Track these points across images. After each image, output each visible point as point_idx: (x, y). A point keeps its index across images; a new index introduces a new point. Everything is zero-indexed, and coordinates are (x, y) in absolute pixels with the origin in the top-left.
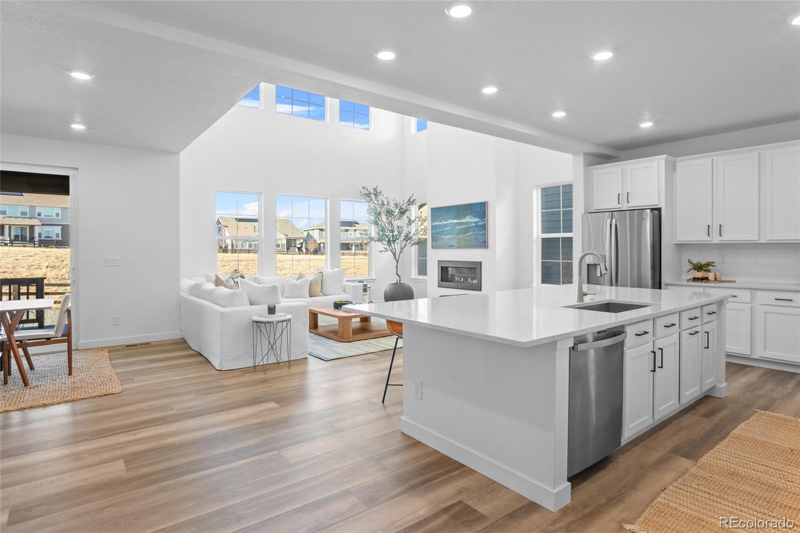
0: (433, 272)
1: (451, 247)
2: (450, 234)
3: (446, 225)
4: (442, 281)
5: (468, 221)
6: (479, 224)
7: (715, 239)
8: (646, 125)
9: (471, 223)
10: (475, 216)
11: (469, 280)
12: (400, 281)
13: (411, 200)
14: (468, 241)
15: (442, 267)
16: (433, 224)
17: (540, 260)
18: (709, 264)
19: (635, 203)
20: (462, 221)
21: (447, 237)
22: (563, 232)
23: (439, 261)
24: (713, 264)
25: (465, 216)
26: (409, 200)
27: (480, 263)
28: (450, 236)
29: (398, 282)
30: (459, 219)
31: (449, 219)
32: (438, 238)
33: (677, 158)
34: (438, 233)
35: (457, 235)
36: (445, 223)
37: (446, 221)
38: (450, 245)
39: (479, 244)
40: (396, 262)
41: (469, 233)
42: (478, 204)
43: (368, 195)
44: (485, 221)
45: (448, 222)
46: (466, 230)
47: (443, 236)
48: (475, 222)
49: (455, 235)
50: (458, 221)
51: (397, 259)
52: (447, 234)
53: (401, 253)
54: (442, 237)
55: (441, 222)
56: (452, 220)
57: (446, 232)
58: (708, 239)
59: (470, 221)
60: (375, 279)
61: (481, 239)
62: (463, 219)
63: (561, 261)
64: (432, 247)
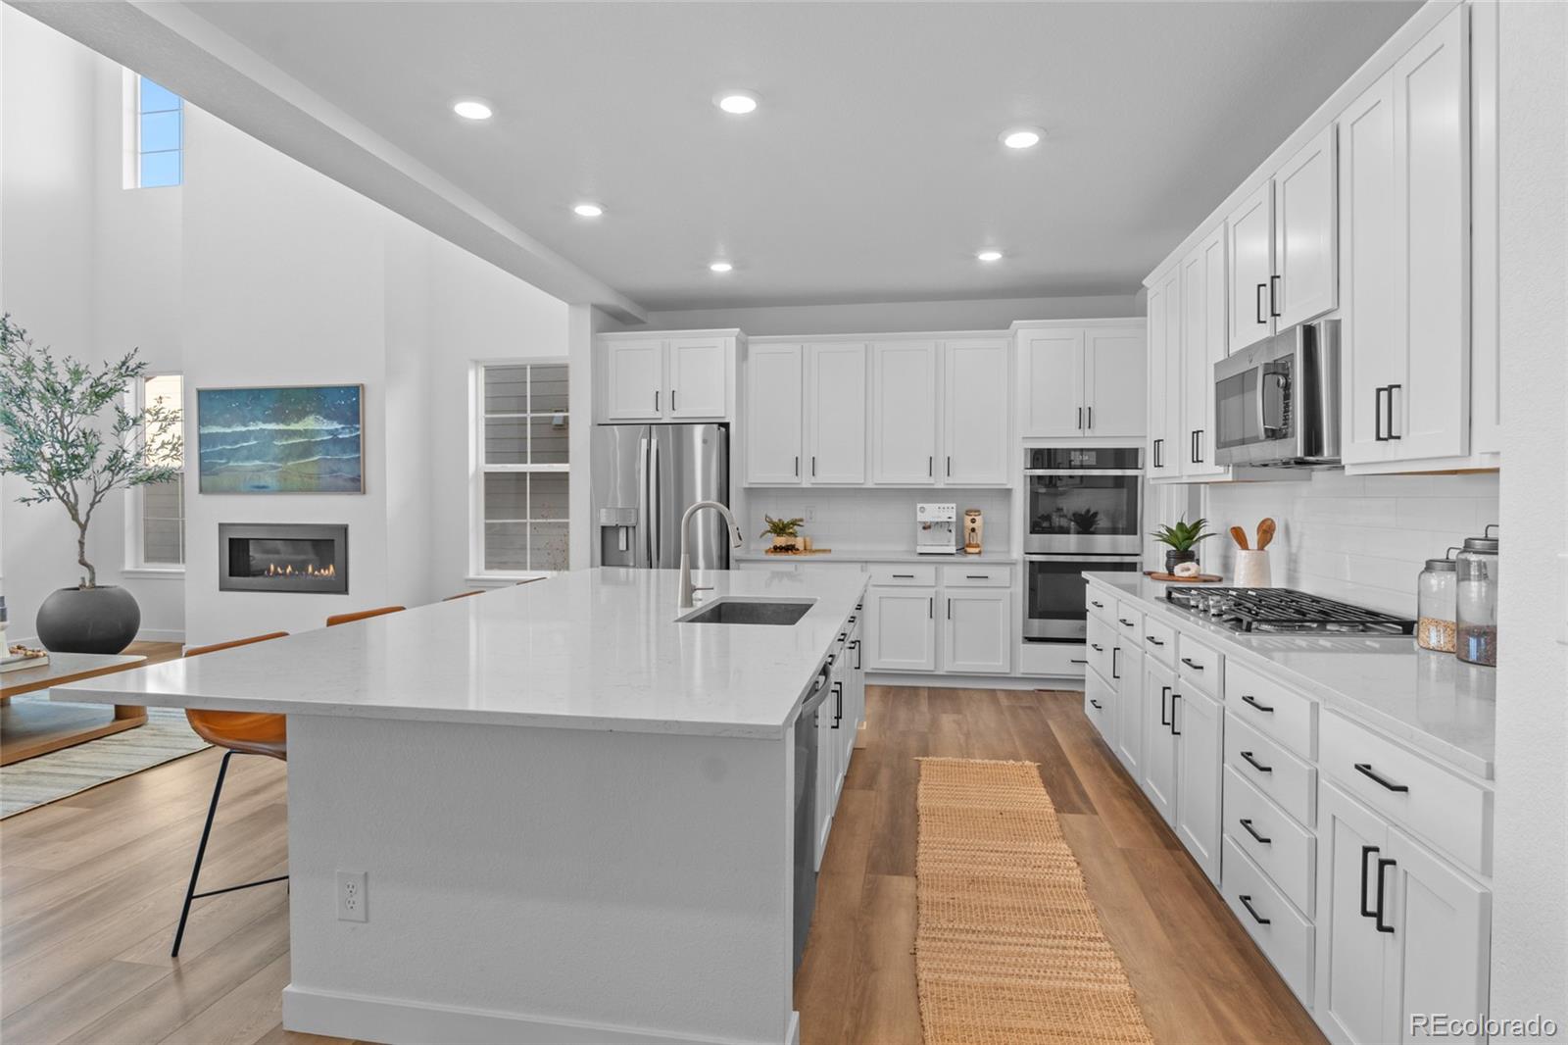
0: (205, 556)
1: (261, 489)
2: (255, 458)
3: (245, 436)
4: (231, 575)
5: (310, 427)
6: (340, 437)
7: (806, 481)
8: (721, 268)
9: (318, 433)
10: (329, 417)
11: (310, 569)
12: (92, 580)
13: (132, 364)
14: (310, 476)
15: (230, 539)
16: (205, 431)
17: (482, 521)
18: (794, 523)
19: (683, 412)
20: (293, 427)
21: (247, 464)
22: (532, 462)
23: (220, 525)
24: (801, 523)
25: (301, 415)
26: (124, 363)
27: (344, 530)
28: (257, 462)
29: (88, 584)
30: (283, 422)
31: (255, 420)
32: (218, 467)
33: (750, 337)
34: (220, 454)
35: (280, 460)
36: (244, 429)
37: (246, 426)
38: (256, 484)
39: (341, 482)
40: (79, 530)
41: (313, 456)
42: (338, 388)
44: (358, 429)
45: (251, 428)
46: (306, 450)
47: (237, 461)
48: (329, 432)
49: (274, 460)
50: (282, 427)
51: (83, 521)
52: (247, 458)
53: (96, 506)
54: (231, 464)
55: (229, 427)
56: (264, 422)
57: (245, 452)
58: (795, 480)
59: (318, 428)
61: (347, 472)
62: (297, 422)
63: (529, 520)
64: (201, 491)
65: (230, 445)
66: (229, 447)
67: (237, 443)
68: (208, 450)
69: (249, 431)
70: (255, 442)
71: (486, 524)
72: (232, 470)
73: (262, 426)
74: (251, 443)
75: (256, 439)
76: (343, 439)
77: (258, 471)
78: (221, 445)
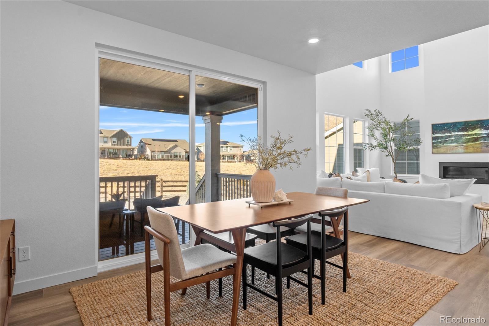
3: (450, 137)
4: (444, 175)
15: (444, 167)
21: (450, 145)
28: (455, 144)
32: (439, 146)
34: (440, 142)
36: (450, 134)
40: (394, 164)
51: (395, 162)
52: (451, 143)
54: (444, 145)
55: (444, 134)
56: (458, 132)
57: (450, 141)
64: (433, 153)
65: (444, 139)
66: (444, 140)
67: (447, 139)
68: (436, 141)
69: (452, 135)
70: (454, 138)
72: (445, 146)
73: (457, 133)
74: (452, 139)
75: (455, 137)
77: (455, 147)
78: (440, 140)
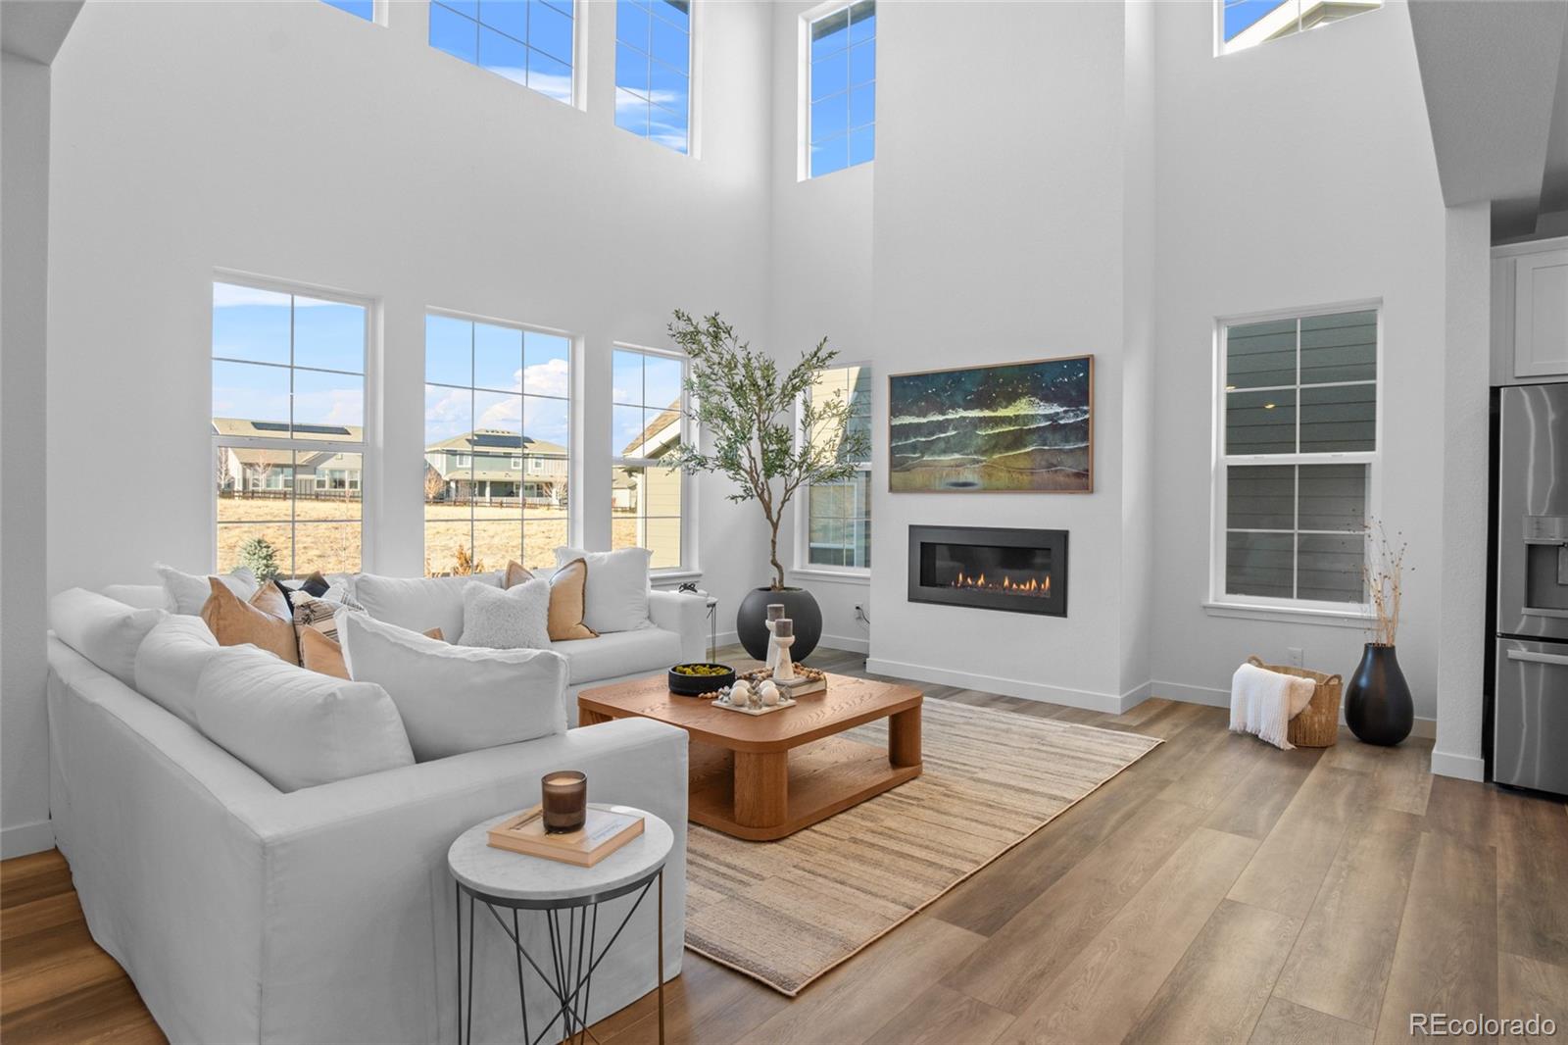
0: (894, 561)
1: (964, 486)
2: (953, 452)
3: (942, 426)
4: (922, 584)
5: (1022, 412)
6: (1062, 422)
9: (1033, 417)
10: (1048, 399)
11: (1006, 583)
12: (781, 581)
13: (822, 354)
14: (1021, 471)
15: (922, 544)
16: (897, 422)
17: (1224, 530)
20: (1001, 413)
21: (942, 458)
22: (1301, 452)
23: (911, 527)
25: (1011, 398)
26: (816, 353)
27: (1064, 536)
28: (957, 456)
29: (778, 585)
30: (989, 407)
31: (954, 406)
32: (910, 462)
34: (914, 448)
35: (984, 453)
36: (941, 418)
37: (944, 414)
38: (954, 480)
39: (1061, 478)
40: (772, 529)
41: (1025, 446)
42: (1060, 363)
43: (690, 338)
44: (1086, 412)
45: (950, 417)
46: (1017, 440)
47: (933, 454)
48: (1047, 417)
49: (976, 453)
50: (987, 413)
51: (775, 521)
52: (944, 452)
53: (786, 504)
54: (925, 458)
55: (924, 417)
56: (965, 409)
57: (942, 445)
59: (1033, 413)
60: (700, 575)
61: (1069, 466)
62: (1006, 407)
63: (1296, 531)
64: (891, 489)
65: (925, 437)
66: (923, 439)
67: (933, 435)
68: (900, 444)
69: (947, 420)
70: (954, 433)
71: (1229, 534)
72: (927, 465)
73: (962, 413)
74: (948, 434)
75: (955, 429)
76: (1065, 425)
77: (957, 466)
78: (915, 437)
